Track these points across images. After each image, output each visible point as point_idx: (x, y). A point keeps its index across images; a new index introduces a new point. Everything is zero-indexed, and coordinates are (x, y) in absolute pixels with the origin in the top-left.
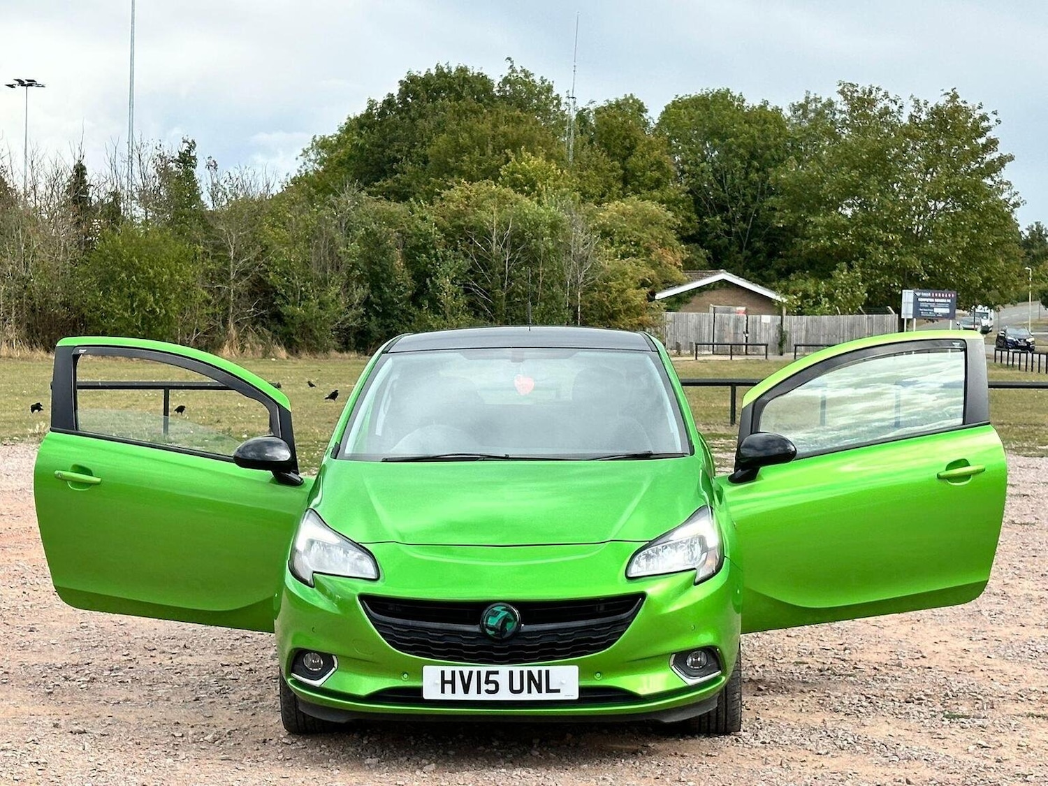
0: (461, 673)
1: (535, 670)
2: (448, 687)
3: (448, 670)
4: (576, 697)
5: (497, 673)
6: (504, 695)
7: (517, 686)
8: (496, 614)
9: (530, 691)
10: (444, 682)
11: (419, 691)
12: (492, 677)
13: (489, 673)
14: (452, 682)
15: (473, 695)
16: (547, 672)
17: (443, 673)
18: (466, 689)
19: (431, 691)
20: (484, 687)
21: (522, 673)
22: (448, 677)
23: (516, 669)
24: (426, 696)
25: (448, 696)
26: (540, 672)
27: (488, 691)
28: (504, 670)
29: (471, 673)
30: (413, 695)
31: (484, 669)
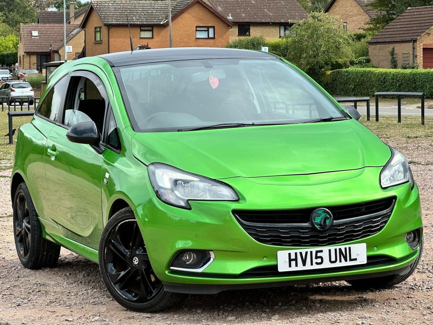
0: (301, 253)
1: (343, 248)
2: (293, 263)
3: (293, 252)
4: (365, 262)
5: (321, 251)
6: (326, 265)
7: (333, 259)
8: (319, 215)
9: (340, 261)
10: (290, 260)
11: (276, 267)
12: (319, 254)
13: (317, 252)
14: (296, 260)
15: (308, 267)
16: (350, 248)
17: (290, 254)
18: (304, 264)
19: (283, 267)
20: (315, 261)
21: (336, 250)
22: (293, 257)
23: (333, 248)
24: (280, 270)
25: (294, 268)
26: (346, 249)
27: (317, 263)
28: (325, 249)
29: (307, 253)
30: (273, 270)
31: (314, 249)
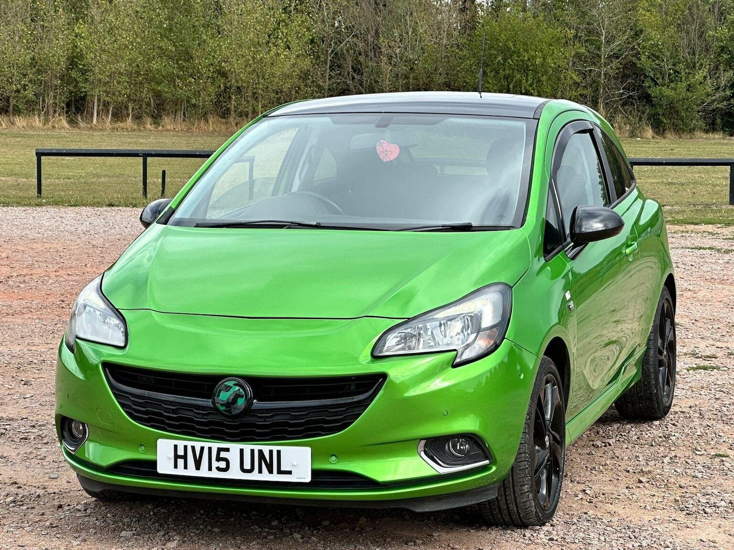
0: (193, 448)
1: (266, 449)
2: (181, 462)
3: (181, 444)
4: (308, 479)
5: (227, 450)
6: (235, 473)
7: (247, 466)
9: (260, 471)
10: (177, 457)
11: (154, 464)
12: (223, 454)
13: (220, 450)
14: (185, 457)
15: (204, 472)
16: (279, 452)
17: (176, 447)
18: (198, 467)
19: (165, 467)
20: (215, 464)
21: (252, 451)
22: (181, 452)
23: (247, 447)
24: (160, 470)
25: (180, 471)
26: (271, 452)
27: (219, 469)
28: (235, 448)
29: (202, 449)
30: (148, 468)
31: (215, 445)
